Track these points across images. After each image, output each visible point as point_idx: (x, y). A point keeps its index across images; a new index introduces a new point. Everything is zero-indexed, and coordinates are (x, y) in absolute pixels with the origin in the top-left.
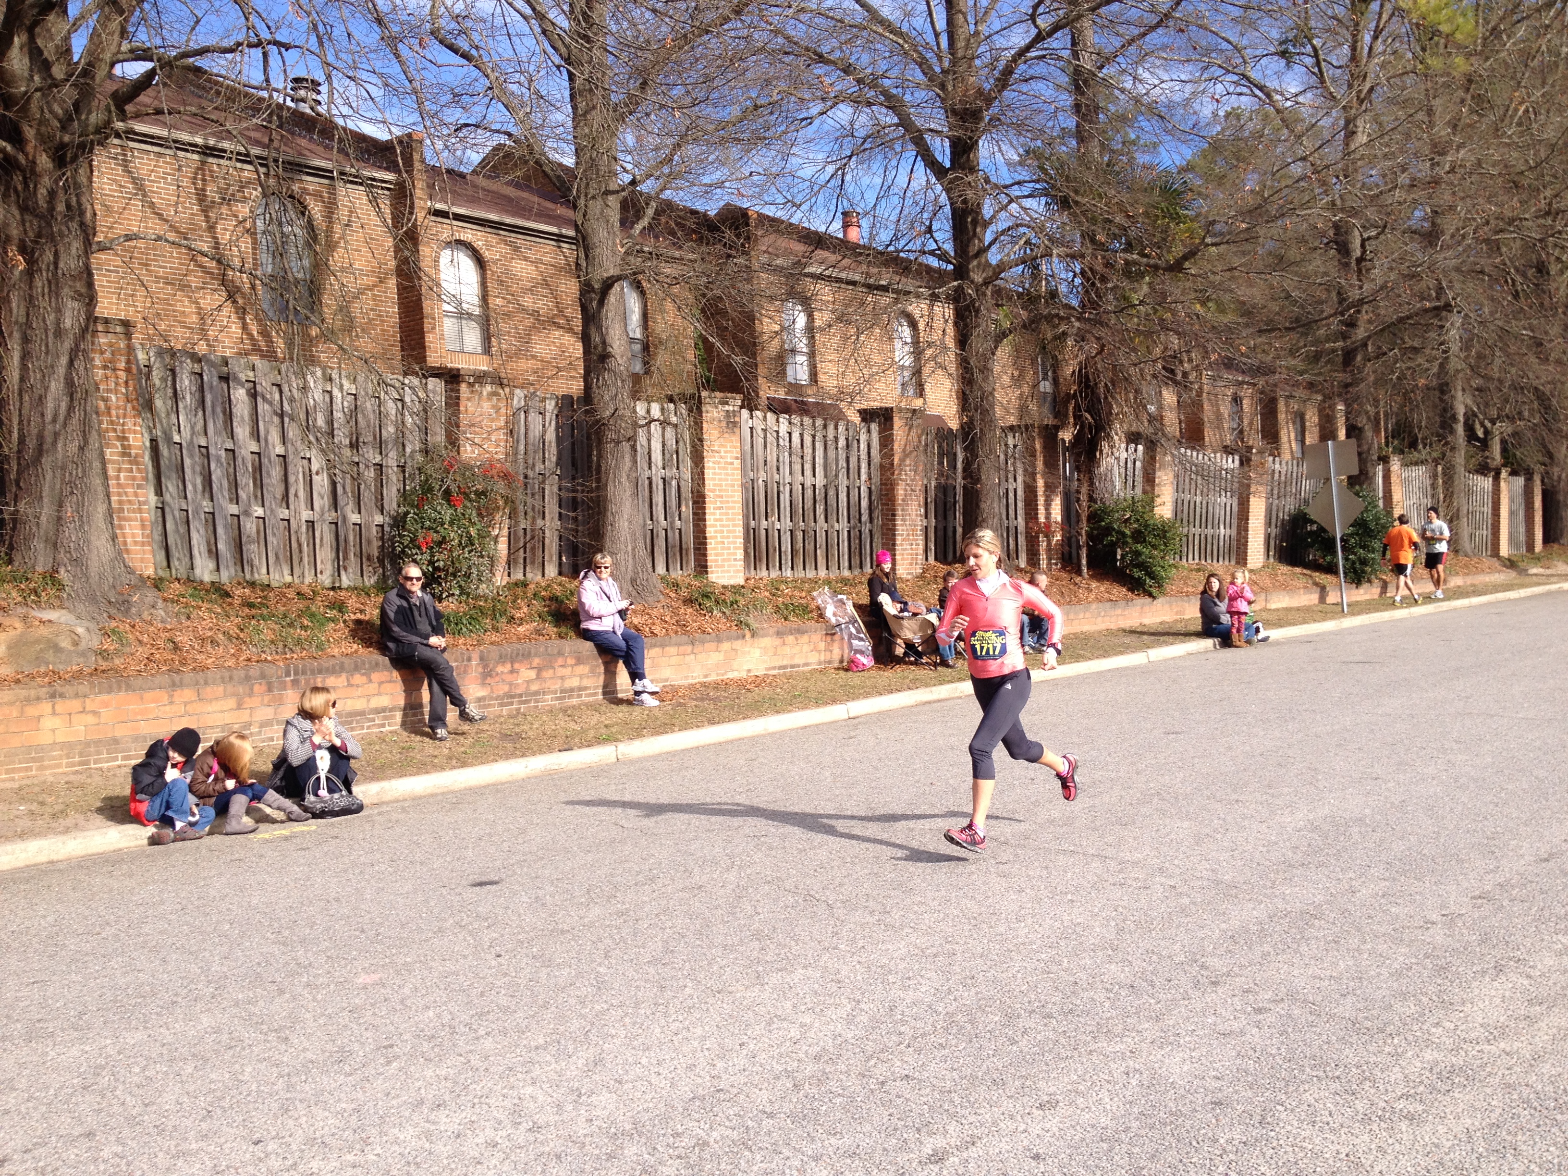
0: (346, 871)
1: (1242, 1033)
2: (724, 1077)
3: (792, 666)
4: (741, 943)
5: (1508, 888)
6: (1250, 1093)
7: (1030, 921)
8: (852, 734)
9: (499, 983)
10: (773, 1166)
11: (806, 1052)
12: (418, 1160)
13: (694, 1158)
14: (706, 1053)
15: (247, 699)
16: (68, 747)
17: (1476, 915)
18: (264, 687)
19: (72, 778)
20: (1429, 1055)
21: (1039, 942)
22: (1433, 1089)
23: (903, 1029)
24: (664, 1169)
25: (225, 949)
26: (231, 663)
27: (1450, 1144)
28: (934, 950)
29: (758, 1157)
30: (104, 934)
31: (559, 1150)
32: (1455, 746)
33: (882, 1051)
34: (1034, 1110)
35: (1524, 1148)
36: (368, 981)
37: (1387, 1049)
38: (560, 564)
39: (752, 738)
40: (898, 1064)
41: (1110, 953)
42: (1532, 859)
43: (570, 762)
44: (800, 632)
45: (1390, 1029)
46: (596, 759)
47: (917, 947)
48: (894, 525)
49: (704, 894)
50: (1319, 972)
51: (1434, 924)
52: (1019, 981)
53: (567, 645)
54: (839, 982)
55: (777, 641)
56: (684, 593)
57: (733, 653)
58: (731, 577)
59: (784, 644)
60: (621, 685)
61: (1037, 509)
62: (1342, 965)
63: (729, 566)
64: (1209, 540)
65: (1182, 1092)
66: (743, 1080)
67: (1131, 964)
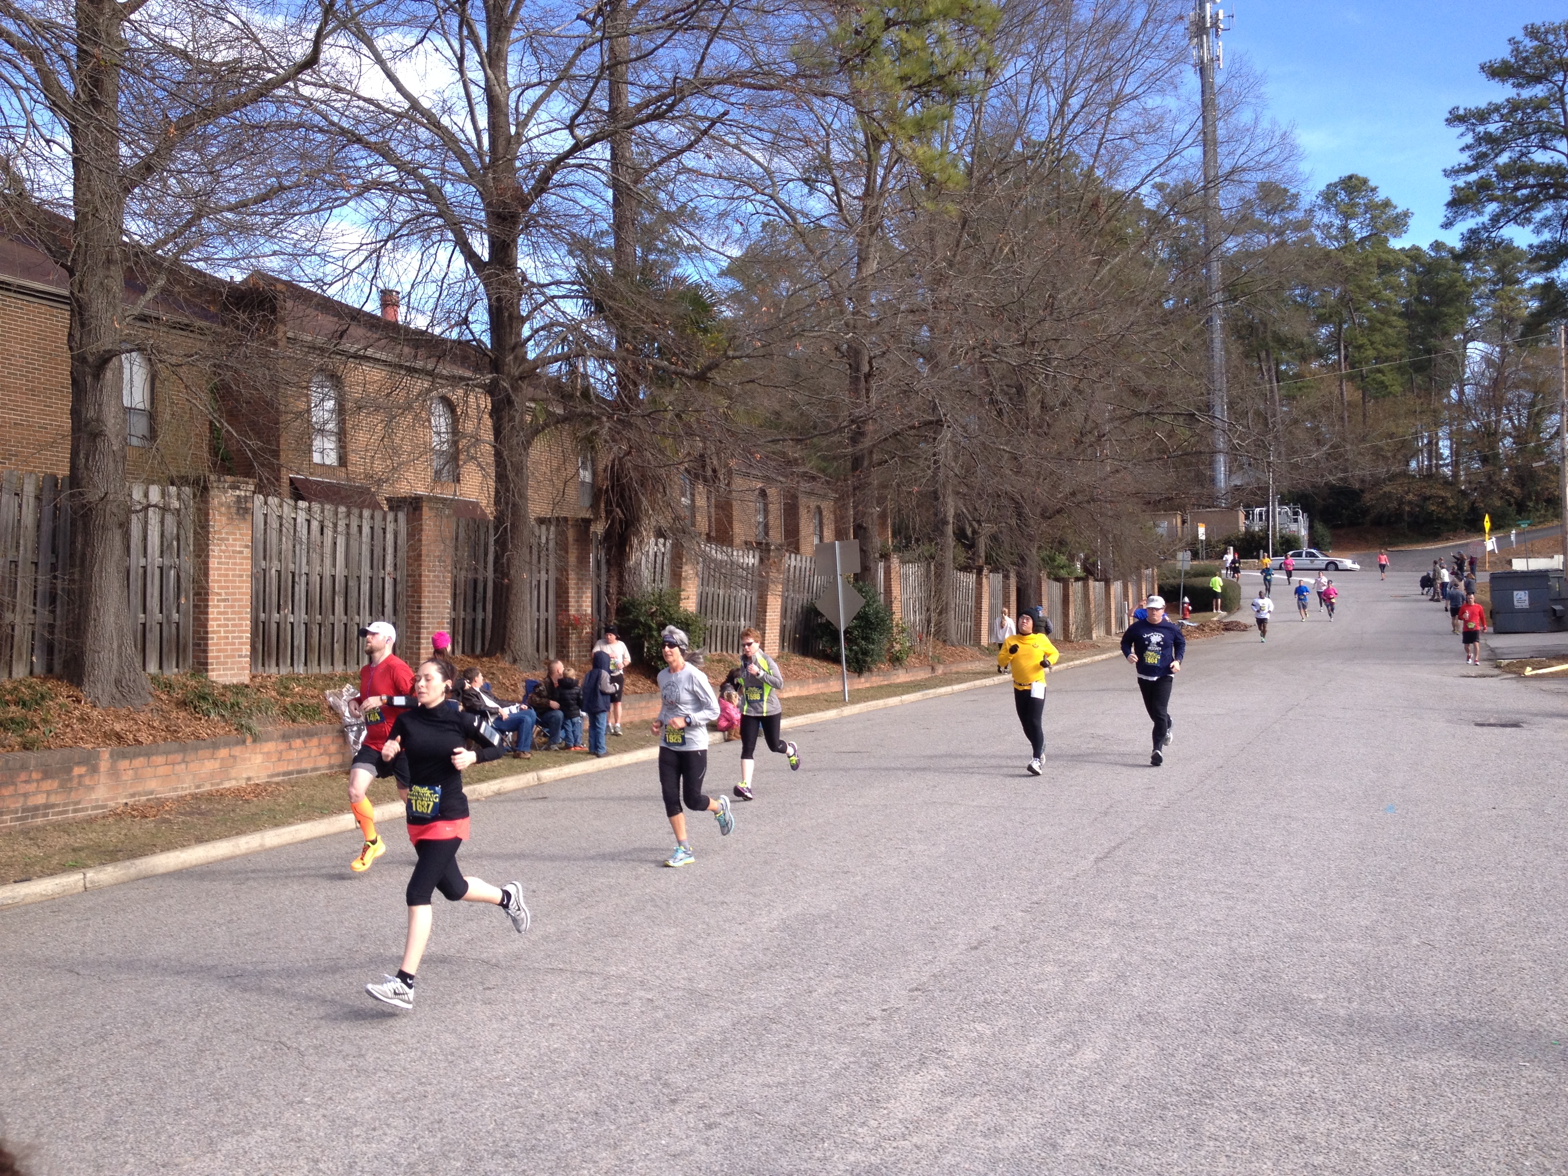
1: (692, 1152)
3: (299, 772)
4: (197, 1105)
5: (941, 978)
7: (508, 1050)
17: (911, 1008)
20: (851, 1158)
21: (513, 1075)
28: (405, 1094)
32: (917, 836)
37: (818, 1154)
38: (31, 664)
39: (243, 857)
41: (581, 1079)
42: (964, 947)
43: (26, 895)
44: (309, 734)
45: (823, 1133)
46: (58, 889)
47: (387, 1092)
48: (420, 618)
49: (161, 1051)
50: (770, 1080)
51: (874, 1019)
52: (487, 1120)
53: (32, 757)
54: (300, 1140)
55: (283, 746)
56: (178, 694)
57: (232, 760)
58: (233, 676)
59: (290, 748)
60: (97, 800)
61: (568, 602)
62: (790, 1070)
63: (233, 663)
64: (731, 631)
67: (598, 1087)
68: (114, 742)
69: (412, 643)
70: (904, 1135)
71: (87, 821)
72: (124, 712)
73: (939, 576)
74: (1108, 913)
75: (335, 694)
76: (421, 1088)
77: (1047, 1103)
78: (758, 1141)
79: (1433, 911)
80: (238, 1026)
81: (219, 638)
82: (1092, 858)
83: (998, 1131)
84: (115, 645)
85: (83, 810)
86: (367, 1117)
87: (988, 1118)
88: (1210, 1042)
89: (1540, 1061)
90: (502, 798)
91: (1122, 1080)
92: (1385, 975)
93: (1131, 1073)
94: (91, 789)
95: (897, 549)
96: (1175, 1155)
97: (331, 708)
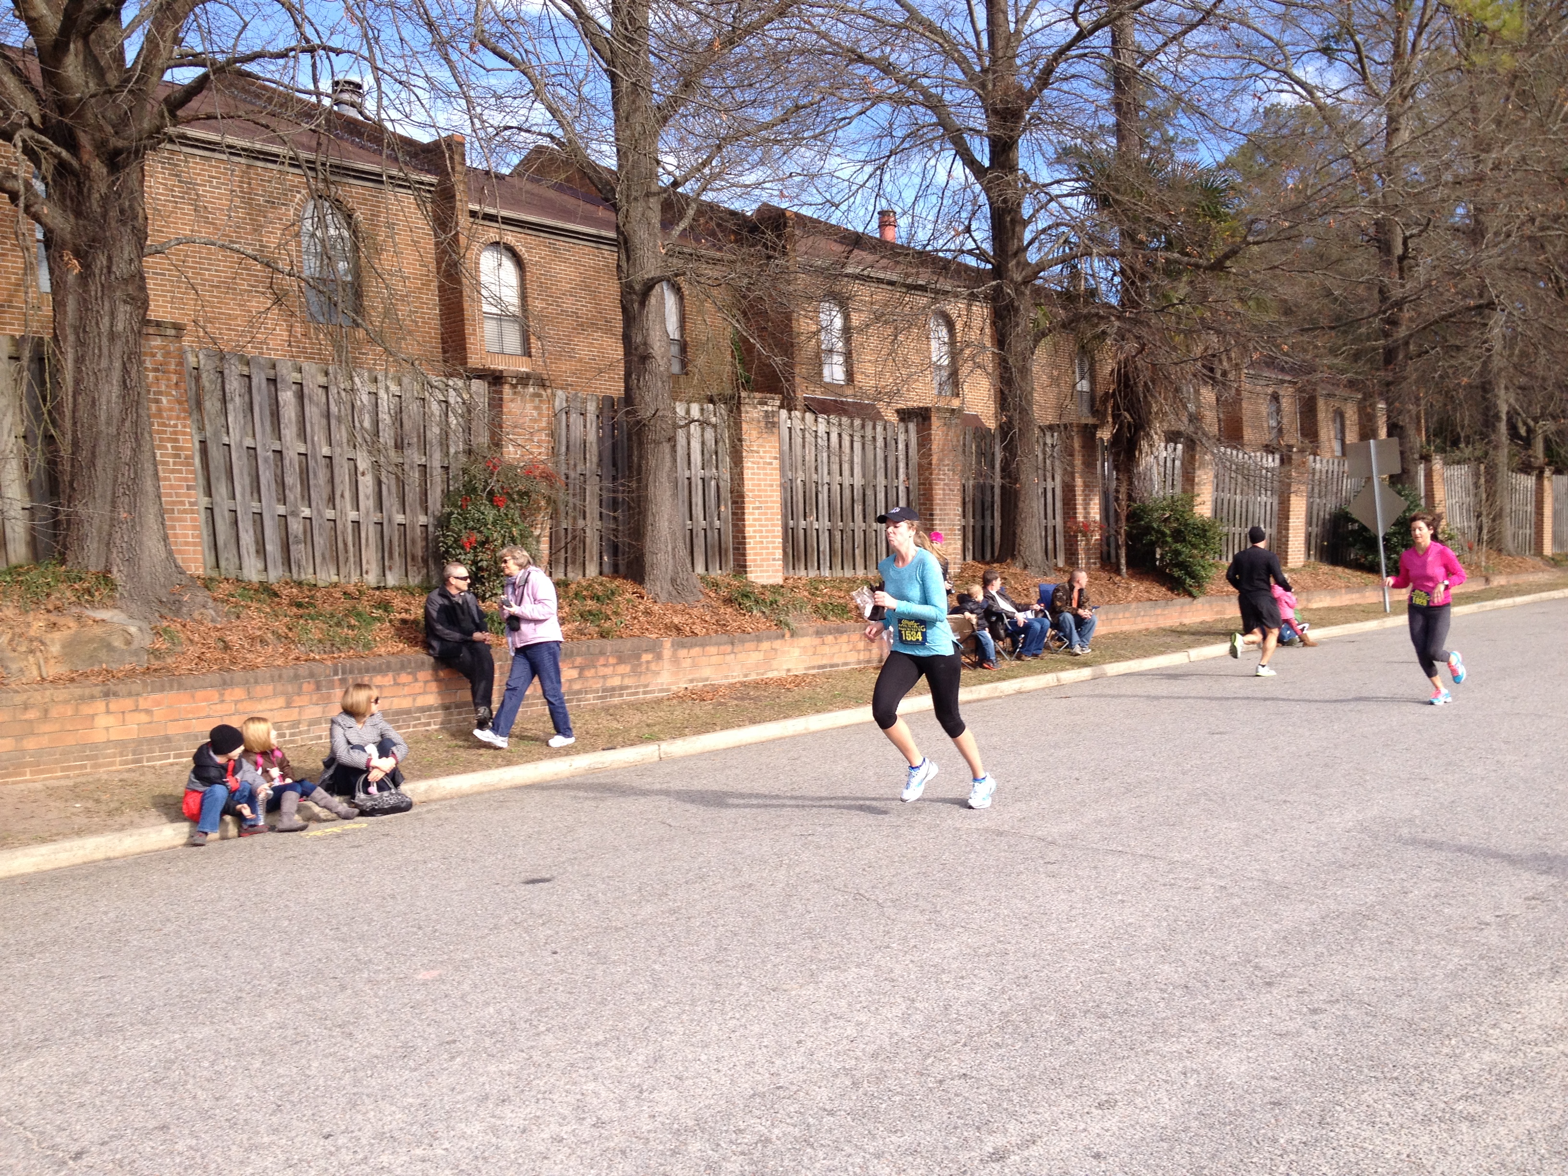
0: (399, 868)
1: (1299, 1033)
2: (784, 1074)
3: (832, 666)
4: (794, 941)
5: (1562, 889)
6: (1308, 1094)
7: (1081, 920)
9: (556, 980)
10: (836, 1162)
11: (863, 1050)
12: (486, 1154)
13: (757, 1155)
14: (764, 1050)
15: (296, 698)
16: (122, 745)
17: (1530, 917)
18: (312, 686)
19: (126, 776)
20: (1487, 1056)
21: (1091, 942)
22: (1493, 1091)
23: (958, 1028)
24: (728, 1165)
25: (285, 945)
26: (280, 662)
27: (1511, 1145)
28: (987, 950)
29: (821, 1155)
30: (165, 931)
31: (623, 1145)
32: (1504, 747)
33: (939, 1050)
34: (1093, 1110)
36: (428, 977)
37: (1445, 1050)
38: (601, 564)
39: (793, 737)
40: (956, 1062)
41: (1163, 953)
43: (615, 761)
44: (840, 631)
45: (1447, 1030)
46: (639, 758)
47: (969, 946)
49: (754, 893)
50: (1373, 973)
51: (1488, 924)
52: (1073, 980)
53: (608, 645)
54: (893, 980)
55: (817, 641)
56: (724, 592)
57: (773, 653)
58: (770, 577)
59: (823, 643)
60: (662, 684)
61: (1075, 509)
62: (1397, 966)
63: (769, 566)
65: (1240, 1091)
66: (802, 1077)
67: (1184, 964)
68: (674, 633)
71: (655, 702)
72: (680, 607)
73: (1490, 477)
80: (818, 877)
81: (755, 543)
84: (670, 548)
85: (650, 692)
86: (953, 966)
90: (1025, 696)
94: (657, 673)
95: (1439, 450)
97: (857, 608)
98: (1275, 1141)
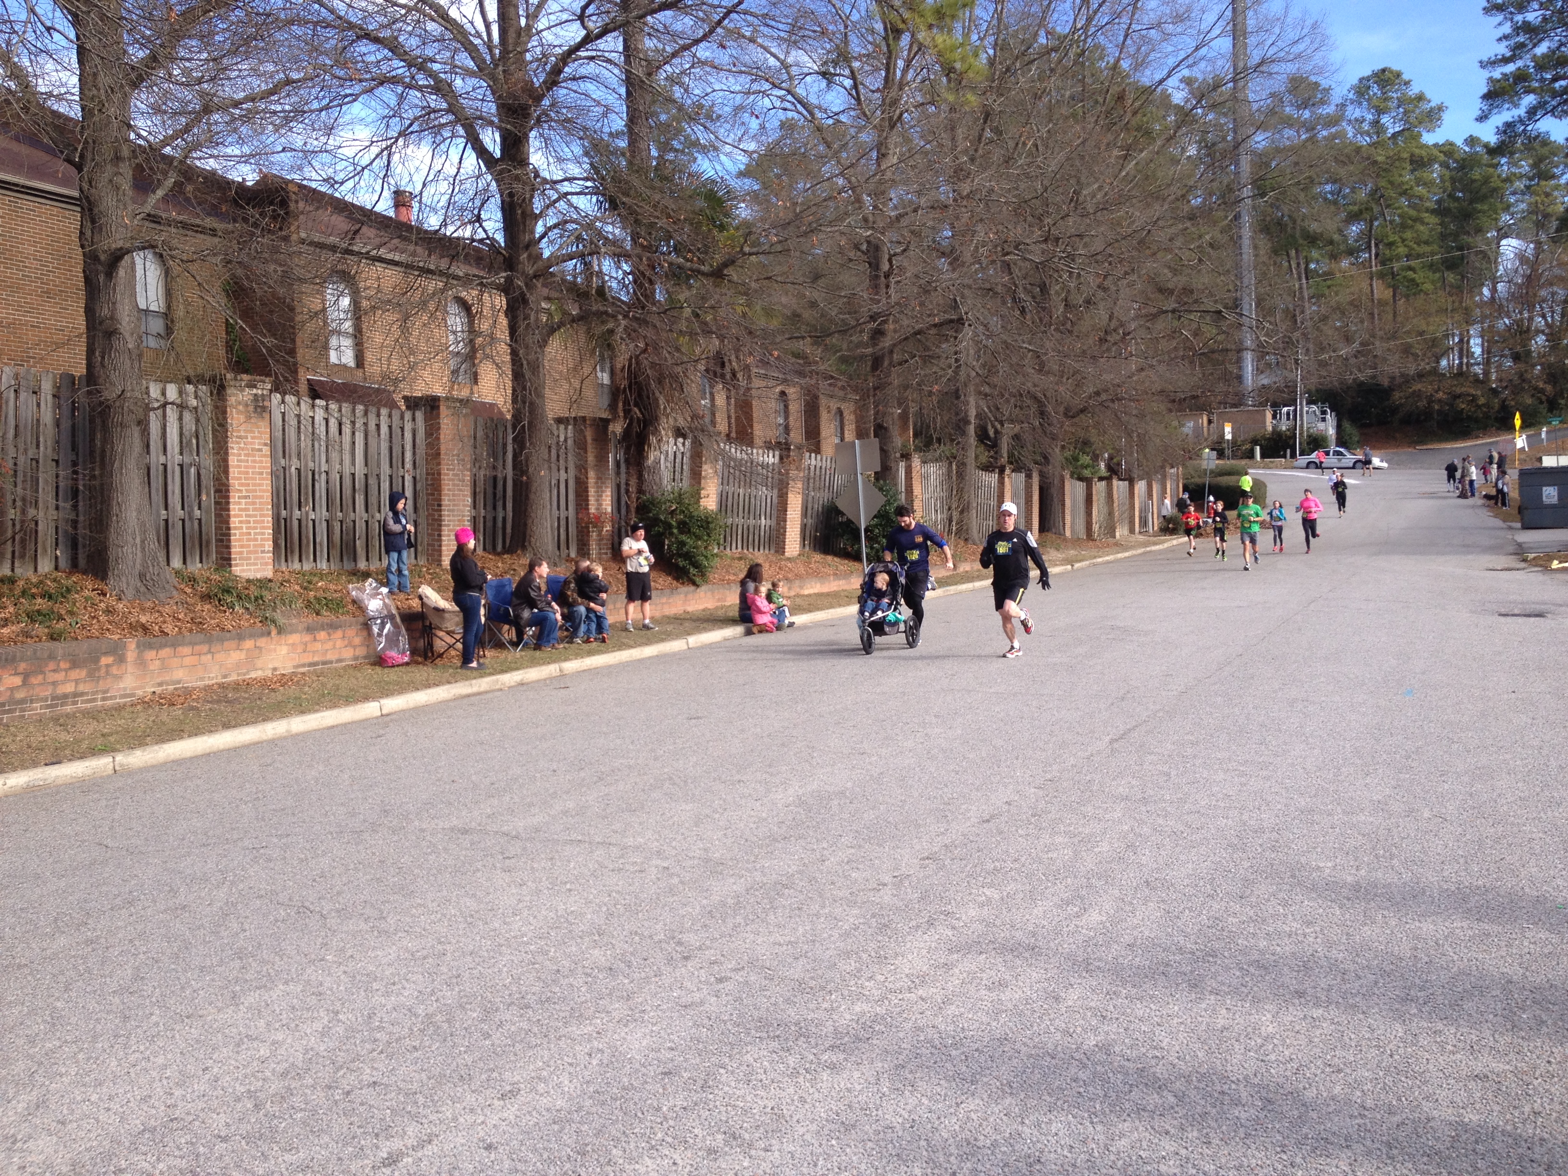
1: (702, 1003)
2: (181, 1104)
3: (324, 663)
4: (221, 963)
5: (953, 848)
6: (698, 1060)
7: (526, 913)
8: (381, 732)
11: (274, 1069)
14: (165, 1082)
20: (857, 1008)
21: (530, 934)
22: (856, 1039)
23: (378, 1036)
27: (858, 1088)
28: (425, 952)
32: (934, 720)
33: (353, 1061)
34: (496, 1102)
35: (920, 1083)
37: (825, 1005)
38: (56, 558)
39: (270, 742)
40: (368, 1071)
41: (596, 938)
42: (976, 820)
43: (57, 777)
44: (332, 627)
45: (830, 986)
46: (89, 772)
47: (407, 950)
48: (440, 516)
49: (187, 915)
50: (781, 939)
51: (885, 885)
52: (504, 974)
53: (59, 647)
54: (321, 994)
55: (308, 638)
56: (202, 588)
57: (257, 651)
58: (258, 570)
59: (315, 640)
60: (125, 689)
61: (588, 500)
62: (801, 930)
63: (256, 558)
64: (751, 530)
65: (637, 1066)
66: (201, 1105)
67: (613, 946)
68: (140, 633)
69: (433, 540)
70: (910, 989)
71: (116, 709)
72: (149, 604)
73: (961, 475)
74: (1121, 789)
75: (358, 589)
76: (440, 947)
77: (1052, 960)
78: (768, 993)
79: (1446, 786)
80: (263, 892)
81: (241, 534)
82: (1107, 739)
83: (1002, 985)
84: (138, 540)
85: (111, 698)
86: (387, 973)
87: (993, 973)
88: (1216, 906)
89: (1544, 923)
90: (525, 687)
91: (1127, 939)
92: (1394, 845)
93: (1135, 933)
94: (119, 678)
95: (918, 449)
96: (1176, 1008)
97: (354, 602)
98: (658, 1109)
